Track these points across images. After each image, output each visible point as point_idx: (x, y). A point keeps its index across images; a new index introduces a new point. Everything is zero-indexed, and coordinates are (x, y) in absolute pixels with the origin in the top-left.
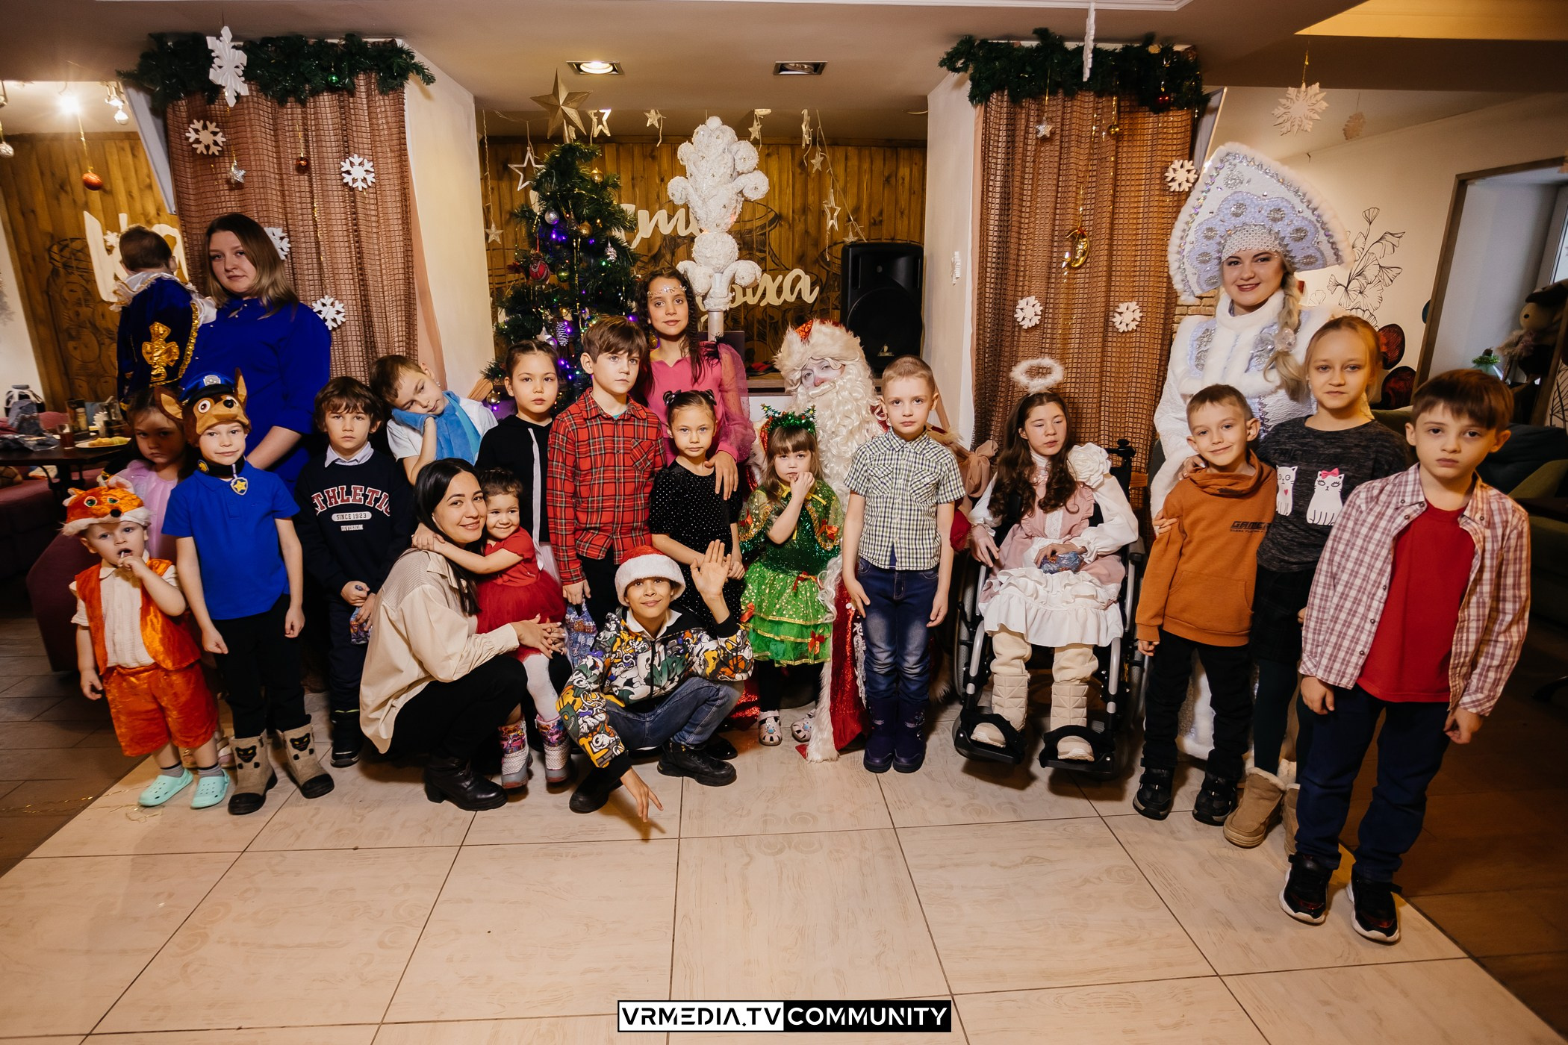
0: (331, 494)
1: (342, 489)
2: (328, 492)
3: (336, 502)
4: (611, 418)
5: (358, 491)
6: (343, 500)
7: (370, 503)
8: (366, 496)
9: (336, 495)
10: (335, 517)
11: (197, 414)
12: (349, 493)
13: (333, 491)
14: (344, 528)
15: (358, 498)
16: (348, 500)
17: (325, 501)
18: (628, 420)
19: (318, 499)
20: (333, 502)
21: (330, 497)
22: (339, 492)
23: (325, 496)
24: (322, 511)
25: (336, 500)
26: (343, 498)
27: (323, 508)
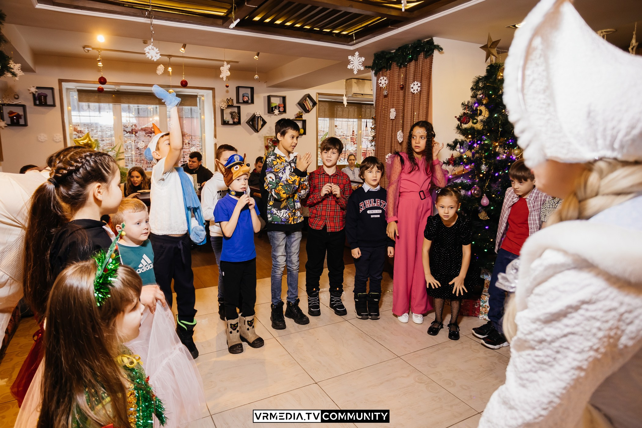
0: (367, 202)
1: (372, 200)
2: (366, 202)
4: (328, 175)
5: (378, 201)
7: (382, 206)
8: (381, 204)
9: (369, 203)
10: (369, 212)
11: (233, 171)
12: (375, 202)
13: (368, 201)
14: (372, 216)
15: (378, 204)
16: (374, 205)
17: (365, 205)
18: (335, 176)
19: (361, 204)
20: (368, 206)
21: (367, 204)
22: (370, 202)
23: (365, 203)
24: (363, 209)
25: (369, 205)
26: (372, 204)
27: (364, 208)
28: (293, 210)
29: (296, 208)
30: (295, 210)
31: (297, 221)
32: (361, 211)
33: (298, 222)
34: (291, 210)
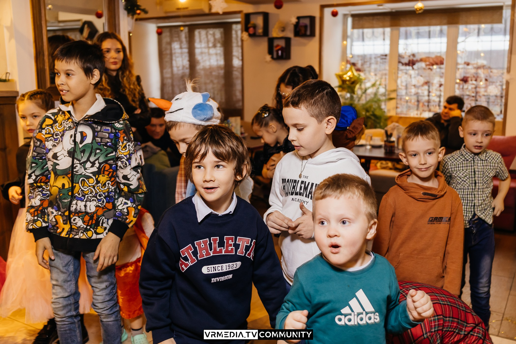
0: (203, 245)
1: (215, 241)
2: (199, 244)
3: (208, 254)
5: (230, 242)
6: (215, 252)
7: (240, 253)
8: (237, 246)
10: (205, 270)
12: (221, 244)
13: (205, 242)
14: (214, 280)
15: (230, 248)
16: (221, 251)
17: (195, 253)
19: (187, 251)
20: (203, 254)
21: (201, 249)
22: (210, 244)
23: (195, 248)
24: (190, 264)
25: (207, 252)
26: (215, 249)
27: (193, 261)
28: (65, 211)
29: (73, 209)
30: (70, 212)
31: (75, 235)
32: (185, 269)
33: (77, 237)
34: (63, 210)
